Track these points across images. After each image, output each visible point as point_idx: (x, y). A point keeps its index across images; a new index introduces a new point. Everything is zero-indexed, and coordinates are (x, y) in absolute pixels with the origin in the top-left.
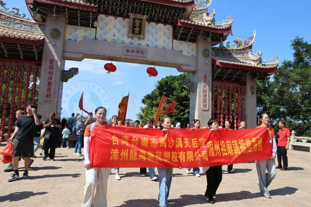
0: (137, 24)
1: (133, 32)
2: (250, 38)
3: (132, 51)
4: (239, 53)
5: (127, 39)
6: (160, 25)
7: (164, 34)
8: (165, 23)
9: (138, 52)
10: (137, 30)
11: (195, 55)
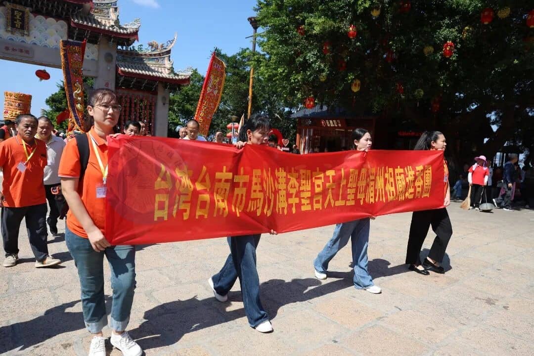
0: (18, 17)
1: (13, 26)
2: (170, 41)
3: (14, 50)
4: (153, 58)
5: (5, 33)
6: (51, 20)
7: (57, 31)
8: (58, 17)
9: (21, 51)
10: (18, 24)
11: (96, 59)
